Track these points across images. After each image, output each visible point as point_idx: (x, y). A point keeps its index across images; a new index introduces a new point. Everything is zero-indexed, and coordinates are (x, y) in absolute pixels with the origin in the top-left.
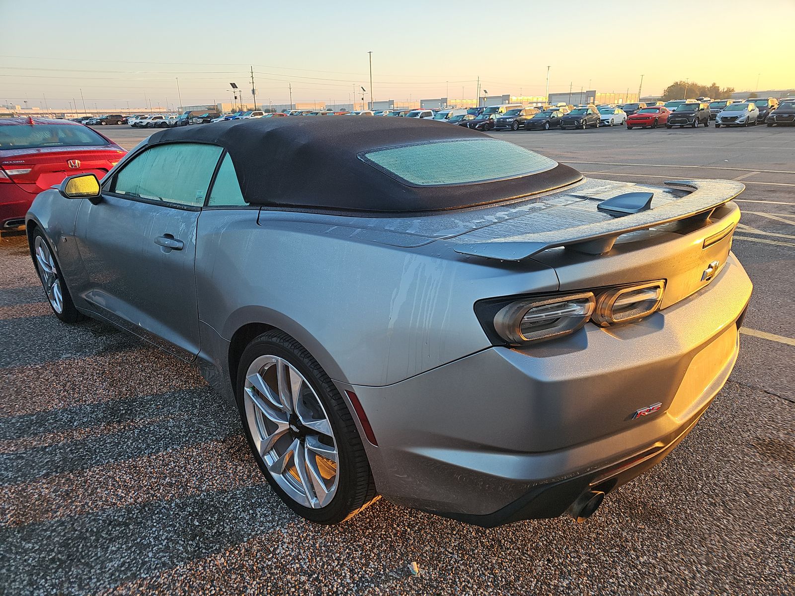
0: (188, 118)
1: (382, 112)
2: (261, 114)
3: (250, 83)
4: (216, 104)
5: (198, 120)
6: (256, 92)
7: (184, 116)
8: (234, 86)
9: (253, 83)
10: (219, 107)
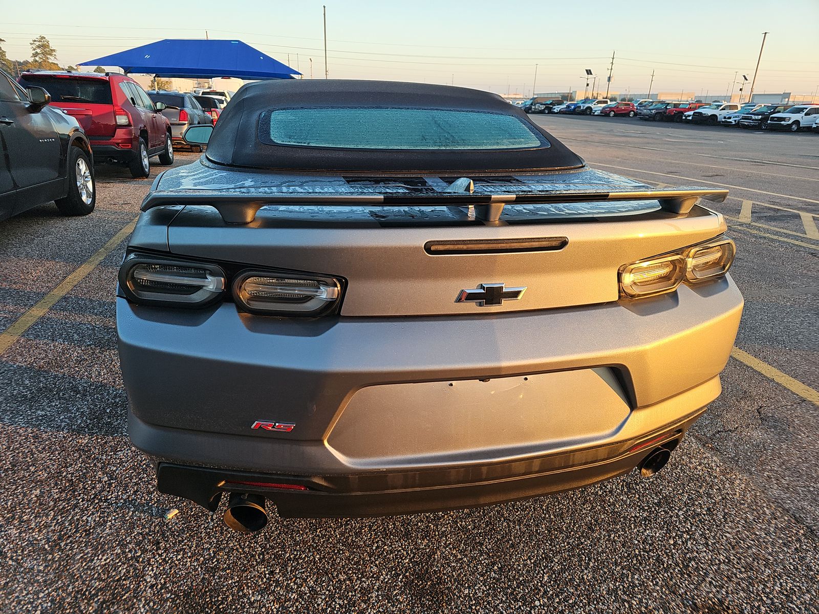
0: (532, 104)
1: (754, 106)
2: (606, 102)
3: (608, 69)
4: (571, 92)
5: (541, 106)
6: (612, 79)
7: (529, 103)
8: (589, 72)
9: (611, 69)
10: (573, 95)
